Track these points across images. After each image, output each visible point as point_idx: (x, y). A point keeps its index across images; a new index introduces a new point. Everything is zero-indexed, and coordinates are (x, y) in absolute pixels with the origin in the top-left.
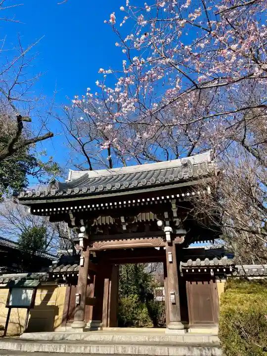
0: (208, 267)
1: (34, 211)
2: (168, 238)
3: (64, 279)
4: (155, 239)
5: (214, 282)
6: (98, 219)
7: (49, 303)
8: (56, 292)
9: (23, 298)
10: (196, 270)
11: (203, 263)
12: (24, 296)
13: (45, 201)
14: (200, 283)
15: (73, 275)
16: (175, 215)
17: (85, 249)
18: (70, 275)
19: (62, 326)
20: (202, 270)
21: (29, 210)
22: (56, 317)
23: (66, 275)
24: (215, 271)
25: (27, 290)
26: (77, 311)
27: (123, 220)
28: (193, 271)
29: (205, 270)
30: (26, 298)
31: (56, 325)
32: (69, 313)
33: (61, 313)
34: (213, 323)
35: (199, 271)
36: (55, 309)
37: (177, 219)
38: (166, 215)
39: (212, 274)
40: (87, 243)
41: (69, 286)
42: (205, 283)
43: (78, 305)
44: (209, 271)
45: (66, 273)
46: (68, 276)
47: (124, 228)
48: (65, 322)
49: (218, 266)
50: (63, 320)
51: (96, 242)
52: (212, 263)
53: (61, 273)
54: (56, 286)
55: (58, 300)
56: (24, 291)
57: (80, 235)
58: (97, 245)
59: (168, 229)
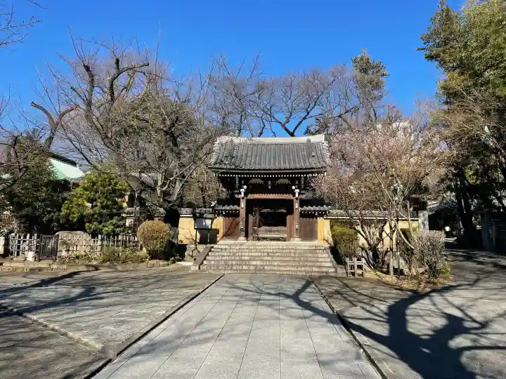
0: (315, 211)
2: (297, 195)
3: (224, 213)
4: (288, 195)
5: (316, 218)
7: (213, 227)
8: (216, 221)
10: (308, 212)
11: (312, 209)
12: (204, 224)
14: (308, 219)
15: (231, 212)
17: (243, 198)
18: (229, 211)
19: (223, 240)
20: (311, 212)
22: (218, 235)
24: (318, 213)
25: (206, 220)
26: (241, 232)
27: (270, 183)
28: (306, 212)
29: (313, 213)
31: (218, 239)
33: (221, 233)
34: (313, 239)
36: (217, 231)
37: (303, 186)
38: (297, 183)
39: (316, 215)
40: (246, 194)
41: (225, 218)
42: (311, 219)
44: (315, 213)
45: (225, 210)
46: (227, 212)
47: (270, 187)
48: (224, 238)
49: (320, 211)
50: (224, 236)
52: (317, 208)
53: (222, 211)
54: (217, 218)
55: (218, 225)
57: (242, 190)
58: (251, 196)
59: (297, 191)
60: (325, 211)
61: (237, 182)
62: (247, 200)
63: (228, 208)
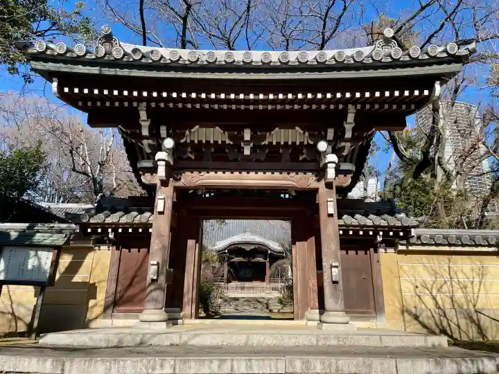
0: (376, 228)
1: (66, 90)
2: (331, 173)
3: (111, 236)
4: (301, 175)
5: (376, 251)
6: (193, 130)
7: (77, 278)
8: (90, 259)
9: (30, 267)
10: (356, 232)
11: (368, 221)
12: (31, 263)
13: (95, 70)
15: (130, 230)
16: (348, 135)
17: (164, 183)
18: (125, 230)
19: (104, 318)
20: (366, 233)
21: (55, 84)
22: (92, 302)
23: (115, 230)
24: (386, 234)
25: (40, 253)
26: (151, 291)
27: (247, 135)
28: (351, 233)
29: (371, 233)
30: (39, 268)
31: (90, 315)
32: (118, 295)
33: (101, 297)
34: (371, 313)
35: (361, 233)
36: (90, 290)
37: (348, 144)
38: (331, 134)
39: (379, 239)
40: (173, 170)
41: (117, 249)
42: (361, 253)
43: (153, 280)
44: (376, 233)
45: (115, 227)
46: (120, 230)
47: (247, 152)
48: (109, 311)
49: (391, 228)
50: (106, 308)
51: (188, 173)
53: (105, 227)
54: (91, 249)
55: (95, 273)
56: (32, 253)
57: (160, 155)
58: (191, 179)
59: (332, 158)
60: (407, 230)
61: (145, 132)
62: (176, 189)
63: (124, 220)
